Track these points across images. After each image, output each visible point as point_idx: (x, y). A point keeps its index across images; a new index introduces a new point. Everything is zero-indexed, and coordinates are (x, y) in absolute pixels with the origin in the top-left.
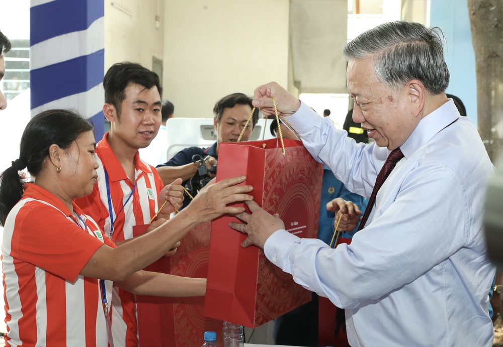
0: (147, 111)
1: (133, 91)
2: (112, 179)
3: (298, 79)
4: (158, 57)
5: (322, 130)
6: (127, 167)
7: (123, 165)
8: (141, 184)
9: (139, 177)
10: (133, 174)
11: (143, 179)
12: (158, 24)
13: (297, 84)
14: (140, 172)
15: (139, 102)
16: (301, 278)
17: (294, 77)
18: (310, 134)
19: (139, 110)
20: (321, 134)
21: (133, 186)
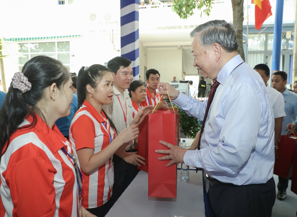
0: (155, 80)
1: (151, 76)
2: (149, 98)
3: (184, 72)
4: (146, 66)
5: (190, 102)
6: (153, 94)
7: (152, 94)
8: (157, 99)
9: (156, 97)
10: (155, 97)
11: (157, 98)
12: (146, 57)
13: (184, 73)
14: (156, 96)
15: (153, 78)
16: (209, 168)
17: (183, 71)
18: (185, 105)
19: (153, 80)
20: (190, 104)
21: (154, 99)
